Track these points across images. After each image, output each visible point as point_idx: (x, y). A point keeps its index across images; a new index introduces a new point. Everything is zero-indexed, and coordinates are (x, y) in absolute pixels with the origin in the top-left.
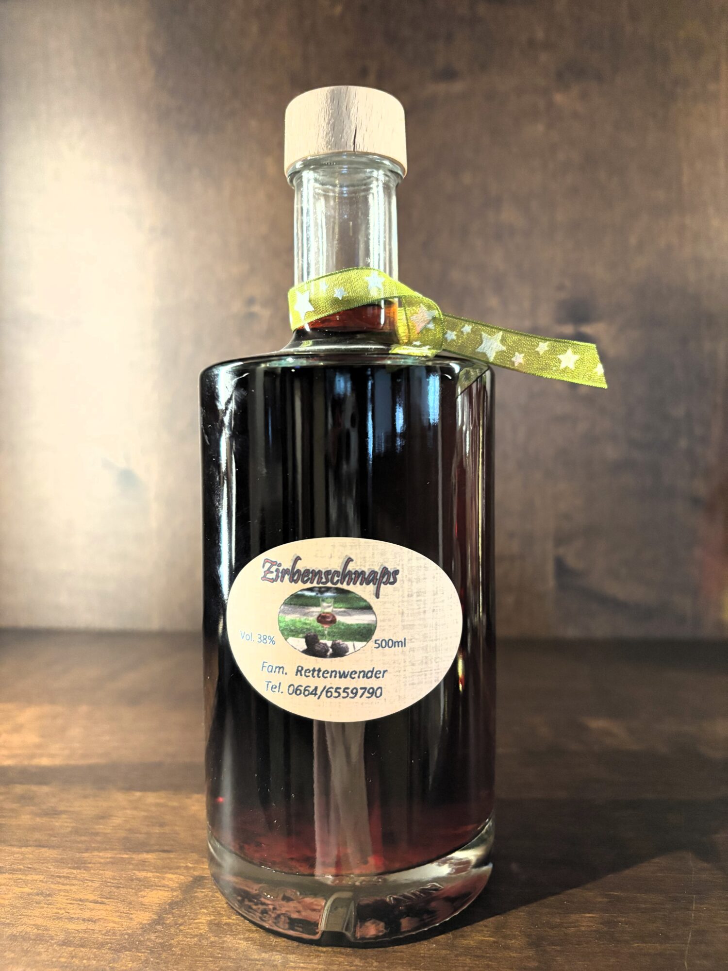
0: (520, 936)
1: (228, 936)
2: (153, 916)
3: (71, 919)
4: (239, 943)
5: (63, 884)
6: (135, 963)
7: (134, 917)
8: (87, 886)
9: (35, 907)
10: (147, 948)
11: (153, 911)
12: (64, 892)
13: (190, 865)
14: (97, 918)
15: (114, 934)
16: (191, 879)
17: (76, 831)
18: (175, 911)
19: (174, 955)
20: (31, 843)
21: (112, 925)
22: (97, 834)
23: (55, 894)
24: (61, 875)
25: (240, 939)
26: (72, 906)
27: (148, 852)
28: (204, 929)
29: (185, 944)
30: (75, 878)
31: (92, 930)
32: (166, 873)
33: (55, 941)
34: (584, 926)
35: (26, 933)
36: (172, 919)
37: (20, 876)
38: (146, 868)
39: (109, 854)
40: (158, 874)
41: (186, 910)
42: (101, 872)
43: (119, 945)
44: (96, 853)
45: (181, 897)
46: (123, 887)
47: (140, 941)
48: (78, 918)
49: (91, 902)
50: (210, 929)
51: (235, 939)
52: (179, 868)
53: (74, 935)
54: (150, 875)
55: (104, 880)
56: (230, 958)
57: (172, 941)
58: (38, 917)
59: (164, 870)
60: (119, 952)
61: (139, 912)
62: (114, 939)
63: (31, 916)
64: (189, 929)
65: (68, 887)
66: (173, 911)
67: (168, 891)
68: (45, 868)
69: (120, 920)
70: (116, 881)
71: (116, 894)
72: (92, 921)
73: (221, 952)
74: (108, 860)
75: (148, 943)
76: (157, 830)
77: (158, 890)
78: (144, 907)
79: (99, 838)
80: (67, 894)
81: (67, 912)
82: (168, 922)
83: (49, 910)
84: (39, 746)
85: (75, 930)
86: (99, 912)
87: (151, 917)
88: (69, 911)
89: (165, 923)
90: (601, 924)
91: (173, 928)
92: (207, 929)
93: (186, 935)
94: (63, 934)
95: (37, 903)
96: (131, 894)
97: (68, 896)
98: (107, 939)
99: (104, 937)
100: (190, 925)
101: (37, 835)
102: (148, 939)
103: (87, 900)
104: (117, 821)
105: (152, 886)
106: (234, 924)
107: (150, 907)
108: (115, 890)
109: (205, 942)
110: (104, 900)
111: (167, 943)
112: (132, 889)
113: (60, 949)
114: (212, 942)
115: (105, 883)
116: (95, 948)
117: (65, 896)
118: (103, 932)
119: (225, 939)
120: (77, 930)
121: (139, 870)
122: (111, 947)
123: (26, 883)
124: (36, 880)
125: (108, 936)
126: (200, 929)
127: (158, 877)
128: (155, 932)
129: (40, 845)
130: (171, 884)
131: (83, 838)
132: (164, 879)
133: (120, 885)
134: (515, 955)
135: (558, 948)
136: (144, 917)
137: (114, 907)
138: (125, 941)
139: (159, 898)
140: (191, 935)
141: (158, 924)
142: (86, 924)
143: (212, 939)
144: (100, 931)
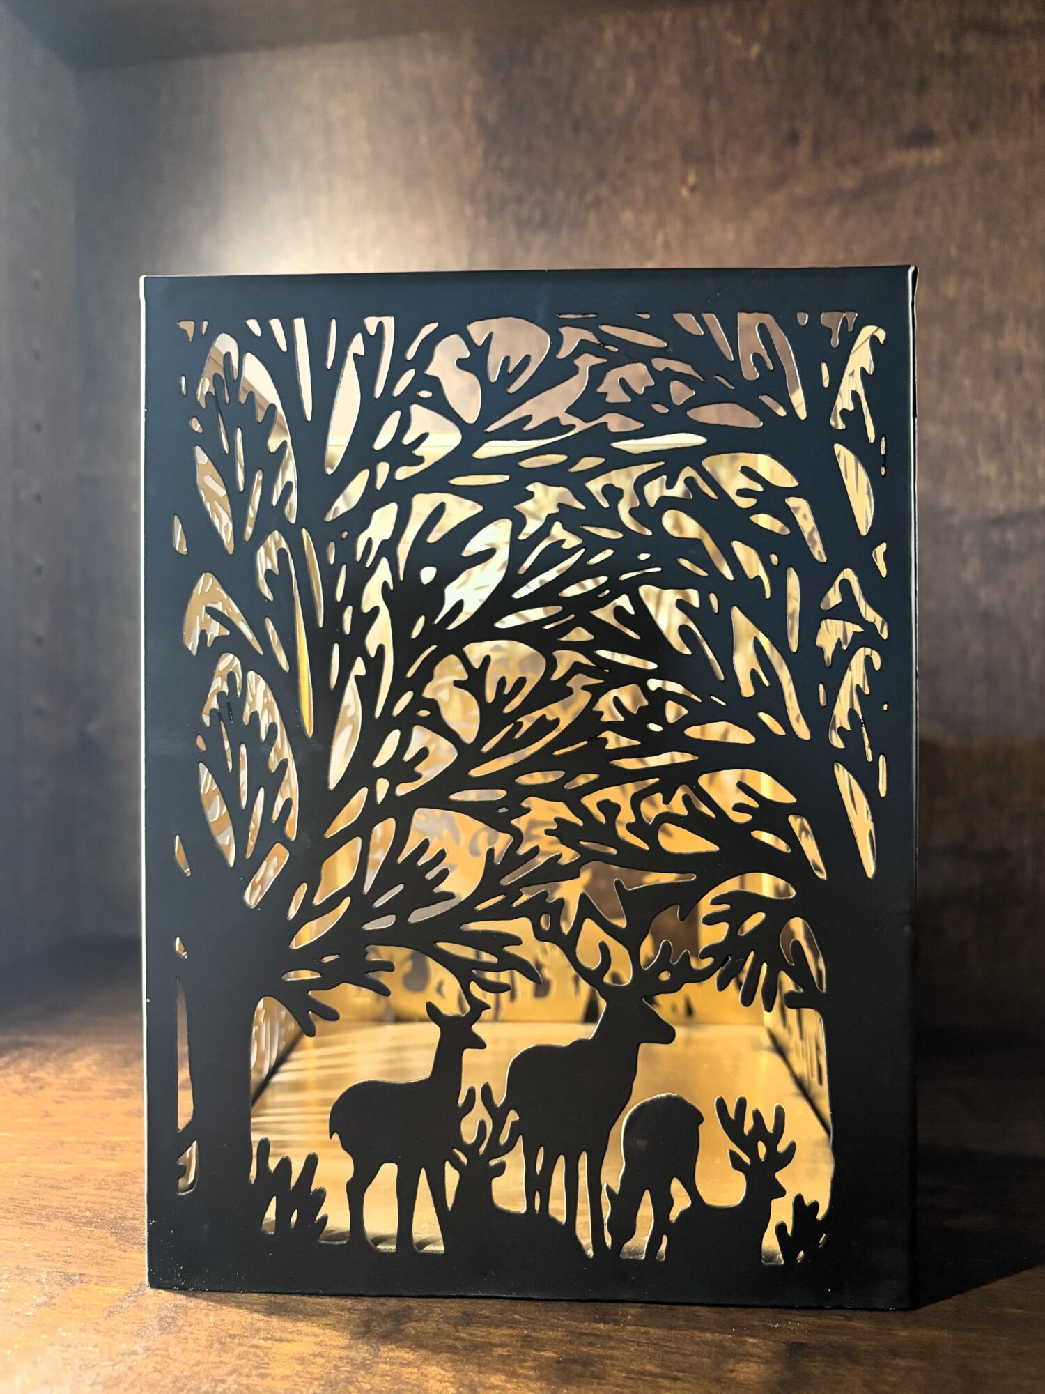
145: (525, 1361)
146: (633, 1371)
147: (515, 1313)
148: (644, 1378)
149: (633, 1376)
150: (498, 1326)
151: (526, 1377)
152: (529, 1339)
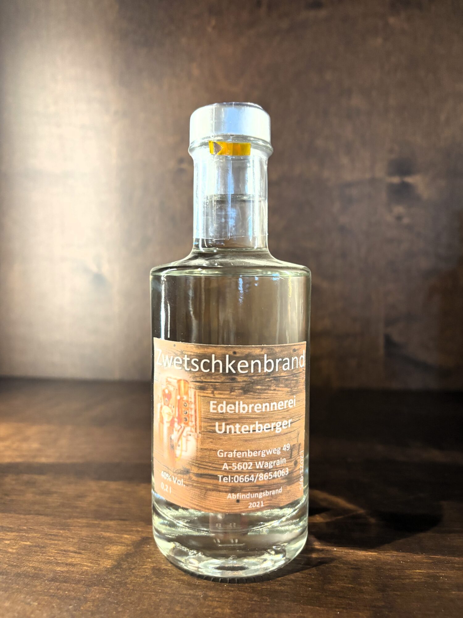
0: (370, 584)
1: (166, 578)
2: (113, 562)
3: (58, 564)
4: (173, 583)
5: (53, 540)
6: (101, 595)
7: (101, 563)
8: (70, 541)
9: (34, 555)
10: (110, 584)
11: (114, 559)
12: (54, 545)
13: (140, 529)
14: (75, 563)
15: (87, 574)
16: (140, 538)
17: (63, 505)
18: (129, 560)
19: (128, 590)
20: (32, 512)
21: (85, 568)
22: (77, 507)
23: (47, 546)
24: (52, 534)
25: (174, 580)
26: (58, 555)
27: (111, 520)
28: (148, 573)
29: (136, 582)
30: (62, 536)
31: (72, 571)
32: (123, 534)
33: (46, 578)
34: (415, 578)
35: (27, 572)
36: (127, 565)
37: (24, 534)
38: (110, 531)
39: (85, 521)
40: (118, 535)
41: (137, 559)
42: (79, 532)
43: (90, 582)
44: (76, 520)
45: (133, 550)
46: (94, 543)
47: (105, 579)
48: (63, 563)
49: (72, 552)
50: (153, 572)
51: (170, 579)
52: (132, 531)
53: (59, 574)
54: (112, 535)
55: (81, 537)
56: (167, 593)
57: (127, 580)
58: (36, 562)
59: (122, 532)
60: (90, 587)
61: (104, 560)
62: (87, 578)
63: (30, 561)
64: (138, 572)
65: (56, 542)
66: (128, 559)
67: (124, 546)
68: (42, 529)
69: (91, 565)
70: (89, 539)
71: (89, 547)
72: (72, 565)
73: (160, 589)
74: (84, 524)
75: (110, 581)
76: (117, 506)
77: (117, 545)
78: (108, 557)
79: (78, 510)
80: (56, 547)
81: (55, 559)
82: (124, 567)
83: (43, 557)
84: (39, 450)
85: (60, 571)
86: (76, 559)
87: (112, 563)
88: (57, 558)
89: (122, 568)
90: (428, 577)
91: (127, 571)
92: (151, 572)
93: (136, 576)
94: (52, 573)
95: (35, 552)
96: (99, 547)
97: (56, 548)
98: (82, 577)
99: (80, 576)
100: (139, 569)
101: (36, 507)
102: (110, 578)
103: (69, 551)
104: (91, 499)
105: (114, 542)
106: (169, 570)
107: (112, 557)
108: (88, 544)
109: (149, 581)
110: (81, 551)
111: (123, 582)
112: (100, 544)
113: (50, 584)
114: (155, 581)
115: (81, 540)
116: (73, 584)
117: (54, 548)
118: (80, 573)
119: (164, 579)
120: (61, 571)
121: (104, 531)
122: (85, 583)
123: (28, 539)
124: (35, 537)
125: (83, 575)
126: (146, 572)
127: (117, 537)
128: (115, 574)
129: (38, 514)
130: (126, 541)
131: (67, 510)
132: (121, 538)
133: (91, 541)
134: (367, 597)
135: (399, 593)
136: (108, 563)
137: (87, 556)
138: (95, 579)
139: (118, 550)
140: (140, 576)
141: (117, 568)
142: (68, 567)
143: (154, 579)
144: (77, 572)
145: (14, 546)
146: (62, 550)
147: (25, 526)
148: (65, 553)
149: (60, 552)
150: (12, 532)
151: (10, 553)
152: (24, 537)
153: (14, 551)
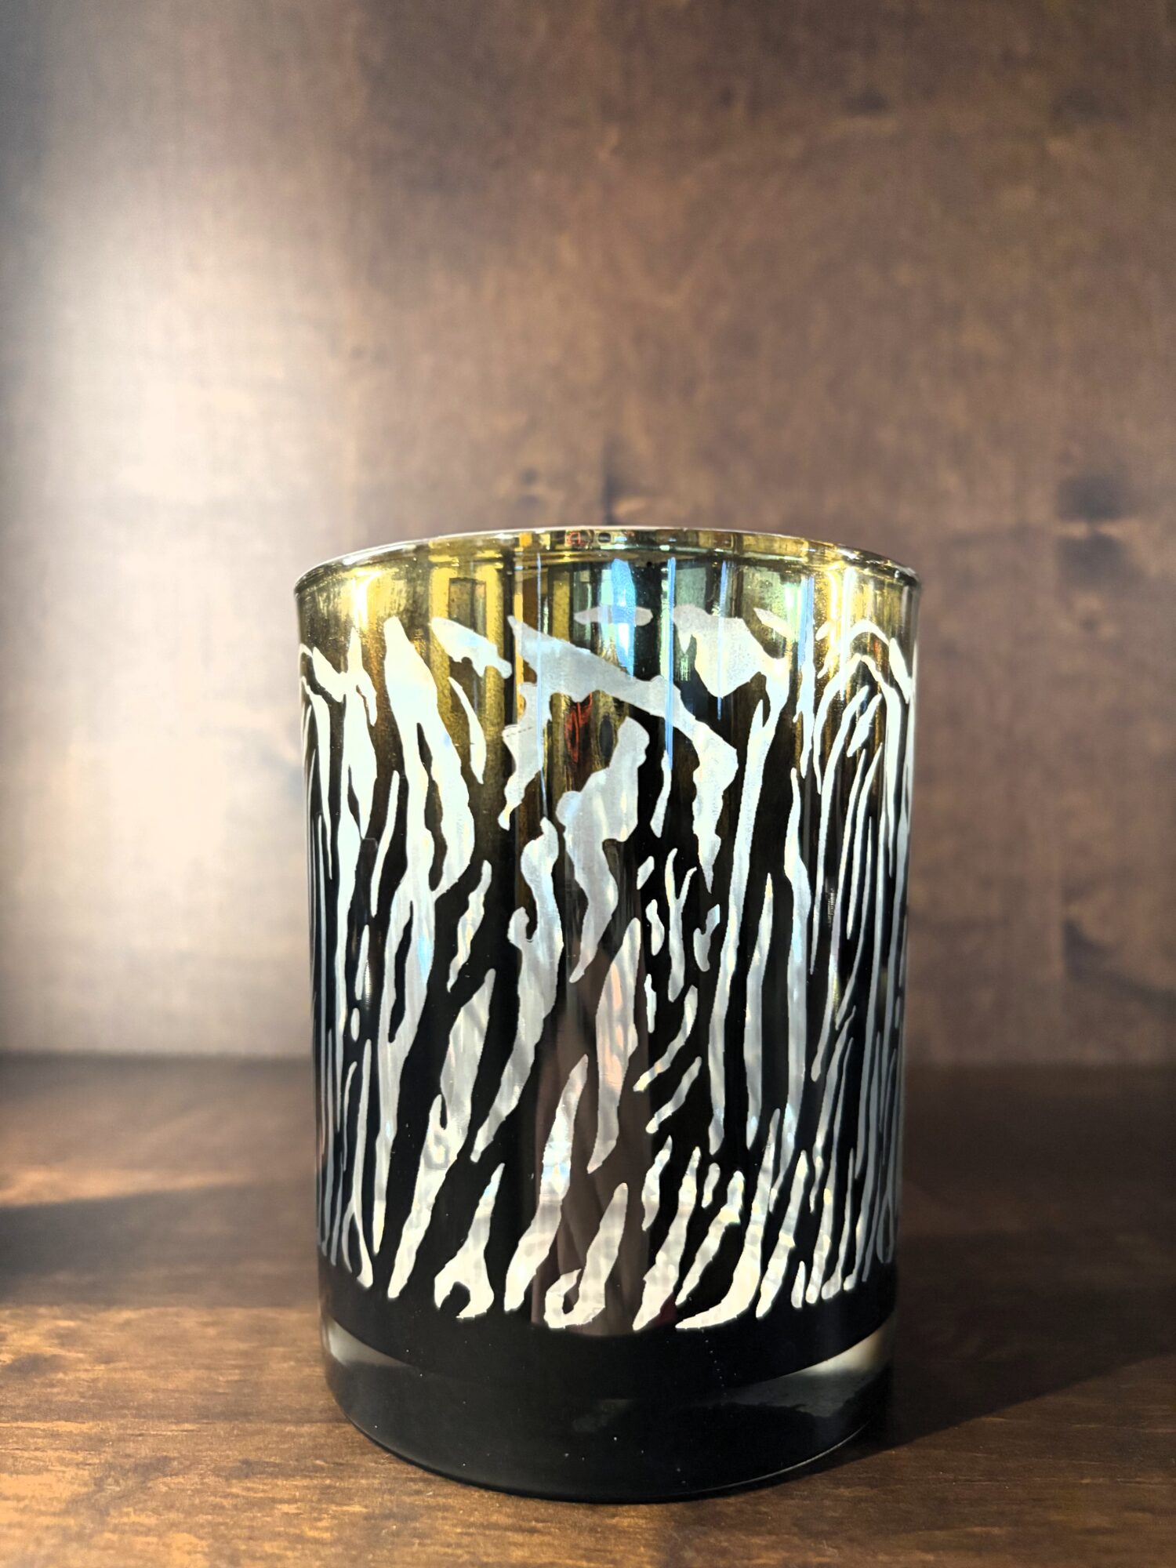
95: (392, 1534)
117: (444, 1518)
153: (327, 1535)
